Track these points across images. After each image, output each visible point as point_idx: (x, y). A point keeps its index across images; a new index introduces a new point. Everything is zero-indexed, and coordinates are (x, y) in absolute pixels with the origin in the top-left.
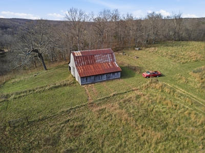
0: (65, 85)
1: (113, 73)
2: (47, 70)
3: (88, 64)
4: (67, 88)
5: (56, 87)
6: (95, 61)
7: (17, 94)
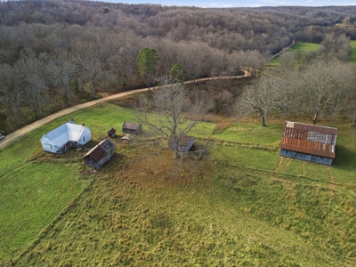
0: (266, 150)
1: (322, 157)
2: (264, 125)
3: (297, 138)
4: (266, 153)
5: (258, 149)
6: (306, 137)
7: (229, 142)
